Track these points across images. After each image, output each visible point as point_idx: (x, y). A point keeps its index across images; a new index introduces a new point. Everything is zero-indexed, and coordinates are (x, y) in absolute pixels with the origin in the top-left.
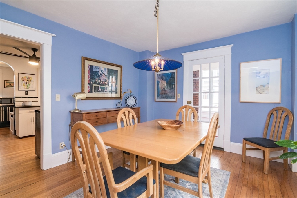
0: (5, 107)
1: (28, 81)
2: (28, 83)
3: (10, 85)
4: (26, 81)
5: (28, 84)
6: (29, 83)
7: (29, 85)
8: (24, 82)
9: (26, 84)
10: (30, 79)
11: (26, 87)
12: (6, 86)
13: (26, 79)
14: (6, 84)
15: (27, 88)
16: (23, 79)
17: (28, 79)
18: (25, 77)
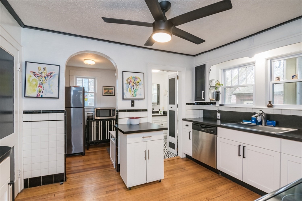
0: (104, 121)
1: (134, 85)
3: (108, 92)
4: (132, 83)
5: (134, 89)
6: (136, 87)
7: (136, 90)
8: (130, 86)
9: (132, 89)
10: (138, 80)
11: (132, 93)
12: (105, 94)
13: (133, 80)
14: (105, 91)
15: (134, 95)
16: (129, 81)
17: (135, 80)
18: (131, 77)
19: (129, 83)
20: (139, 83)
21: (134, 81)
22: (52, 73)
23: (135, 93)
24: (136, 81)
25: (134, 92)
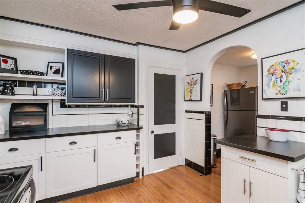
1: (283, 74)
2: (284, 80)
5: (283, 82)
6: (287, 78)
7: (287, 84)
8: (274, 78)
9: (279, 82)
10: (292, 65)
11: (279, 89)
15: (283, 92)
16: (272, 70)
17: (284, 66)
18: (276, 63)
19: (273, 74)
20: (293, 69)
21: (282, 68)
22: (196, 81)
23: (284, 88)
24: (287, 68)
25: (282, 87)
